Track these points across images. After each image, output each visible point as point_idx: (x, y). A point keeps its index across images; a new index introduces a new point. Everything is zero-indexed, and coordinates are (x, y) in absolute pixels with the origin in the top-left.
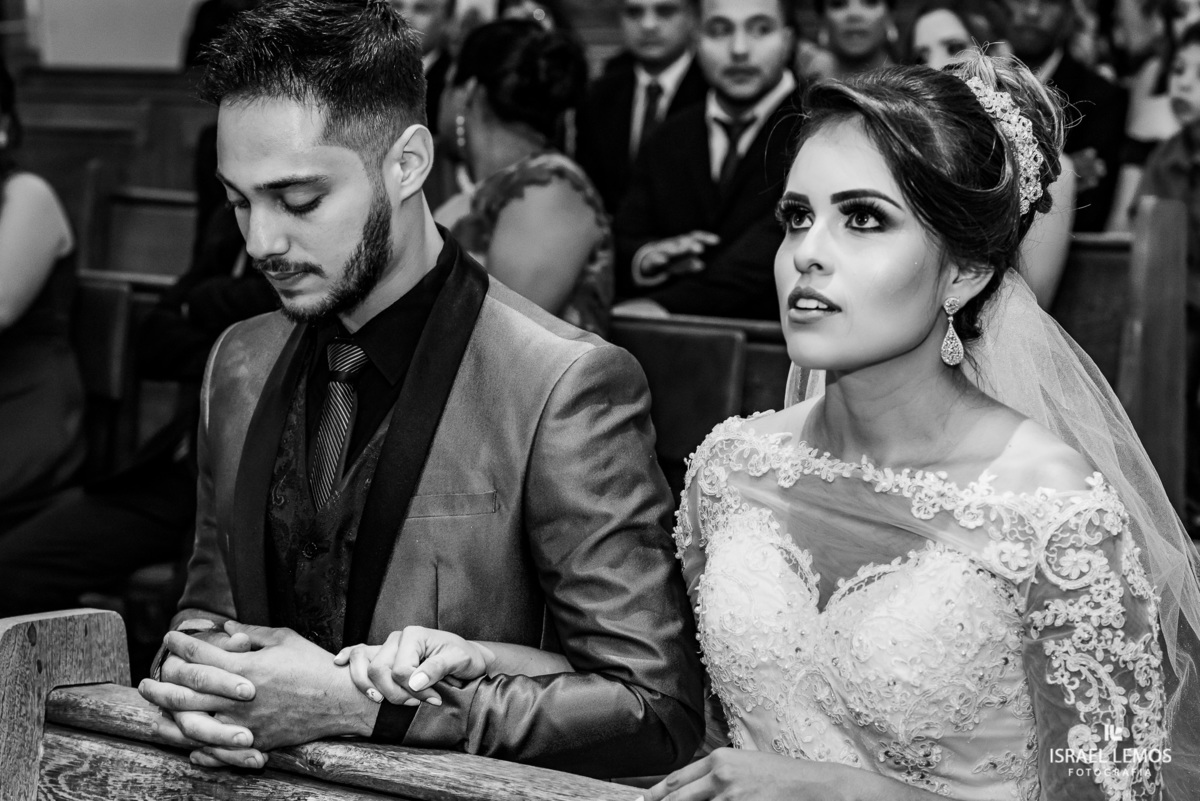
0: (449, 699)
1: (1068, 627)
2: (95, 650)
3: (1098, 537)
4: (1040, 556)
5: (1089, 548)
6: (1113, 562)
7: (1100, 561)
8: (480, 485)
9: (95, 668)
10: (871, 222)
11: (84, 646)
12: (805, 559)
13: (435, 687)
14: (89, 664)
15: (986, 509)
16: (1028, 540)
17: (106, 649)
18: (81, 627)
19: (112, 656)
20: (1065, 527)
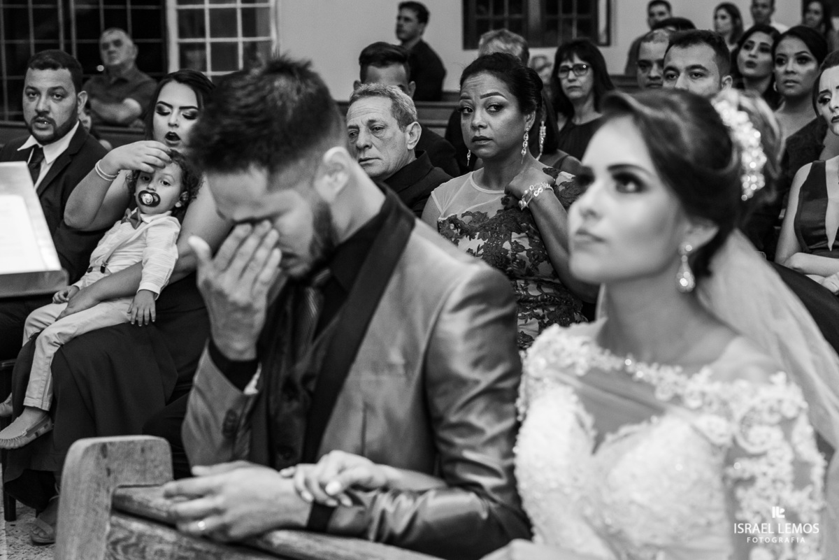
0: (356, 501)
1: (751, 481)
2: (149, 464)
3: (776, 418)
4: (735, 428)
5: (772, 425)
6: (787, 437)
7: (777, 434)
8: (396, 357)
9: (148, 476)
10: (631, 186)
11: (142, 460)
12: (588, 420)
13: (347, 492)
14: (143, 473)
15: (703, 394)
16: (729, 416)
17: (156, 463)
18: (139, 447)
19: (161, 468)
20: (753, 409)
